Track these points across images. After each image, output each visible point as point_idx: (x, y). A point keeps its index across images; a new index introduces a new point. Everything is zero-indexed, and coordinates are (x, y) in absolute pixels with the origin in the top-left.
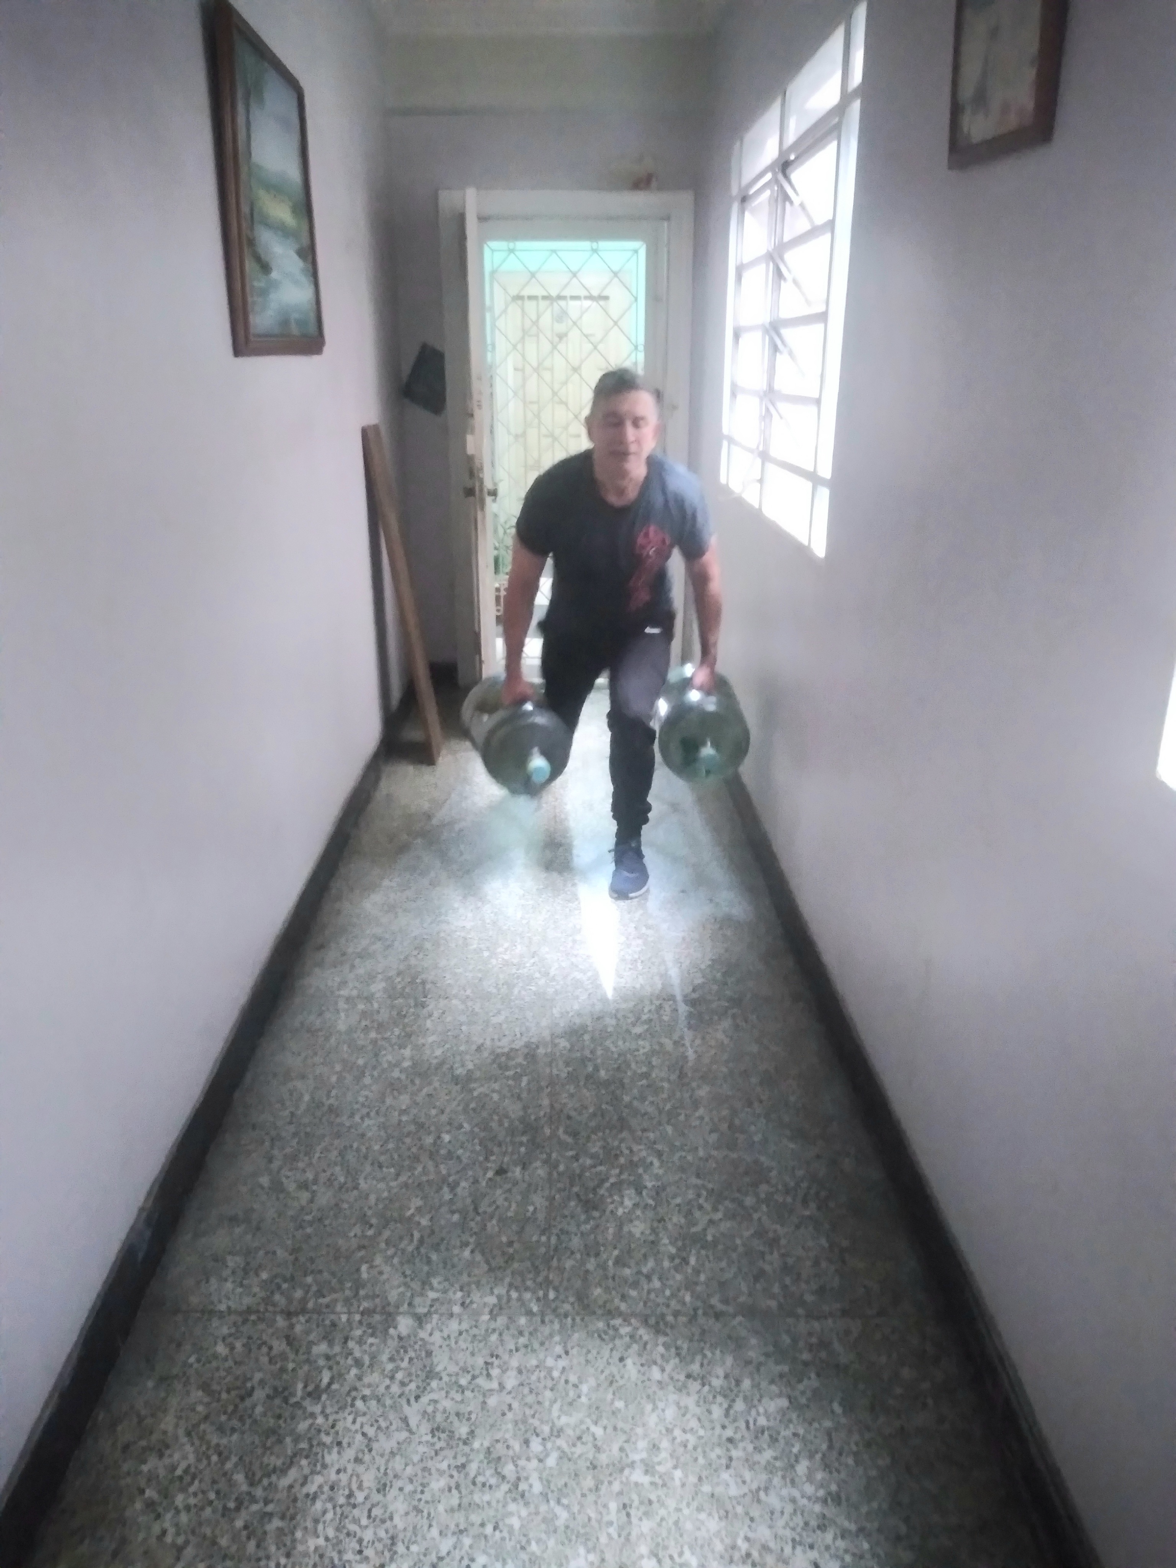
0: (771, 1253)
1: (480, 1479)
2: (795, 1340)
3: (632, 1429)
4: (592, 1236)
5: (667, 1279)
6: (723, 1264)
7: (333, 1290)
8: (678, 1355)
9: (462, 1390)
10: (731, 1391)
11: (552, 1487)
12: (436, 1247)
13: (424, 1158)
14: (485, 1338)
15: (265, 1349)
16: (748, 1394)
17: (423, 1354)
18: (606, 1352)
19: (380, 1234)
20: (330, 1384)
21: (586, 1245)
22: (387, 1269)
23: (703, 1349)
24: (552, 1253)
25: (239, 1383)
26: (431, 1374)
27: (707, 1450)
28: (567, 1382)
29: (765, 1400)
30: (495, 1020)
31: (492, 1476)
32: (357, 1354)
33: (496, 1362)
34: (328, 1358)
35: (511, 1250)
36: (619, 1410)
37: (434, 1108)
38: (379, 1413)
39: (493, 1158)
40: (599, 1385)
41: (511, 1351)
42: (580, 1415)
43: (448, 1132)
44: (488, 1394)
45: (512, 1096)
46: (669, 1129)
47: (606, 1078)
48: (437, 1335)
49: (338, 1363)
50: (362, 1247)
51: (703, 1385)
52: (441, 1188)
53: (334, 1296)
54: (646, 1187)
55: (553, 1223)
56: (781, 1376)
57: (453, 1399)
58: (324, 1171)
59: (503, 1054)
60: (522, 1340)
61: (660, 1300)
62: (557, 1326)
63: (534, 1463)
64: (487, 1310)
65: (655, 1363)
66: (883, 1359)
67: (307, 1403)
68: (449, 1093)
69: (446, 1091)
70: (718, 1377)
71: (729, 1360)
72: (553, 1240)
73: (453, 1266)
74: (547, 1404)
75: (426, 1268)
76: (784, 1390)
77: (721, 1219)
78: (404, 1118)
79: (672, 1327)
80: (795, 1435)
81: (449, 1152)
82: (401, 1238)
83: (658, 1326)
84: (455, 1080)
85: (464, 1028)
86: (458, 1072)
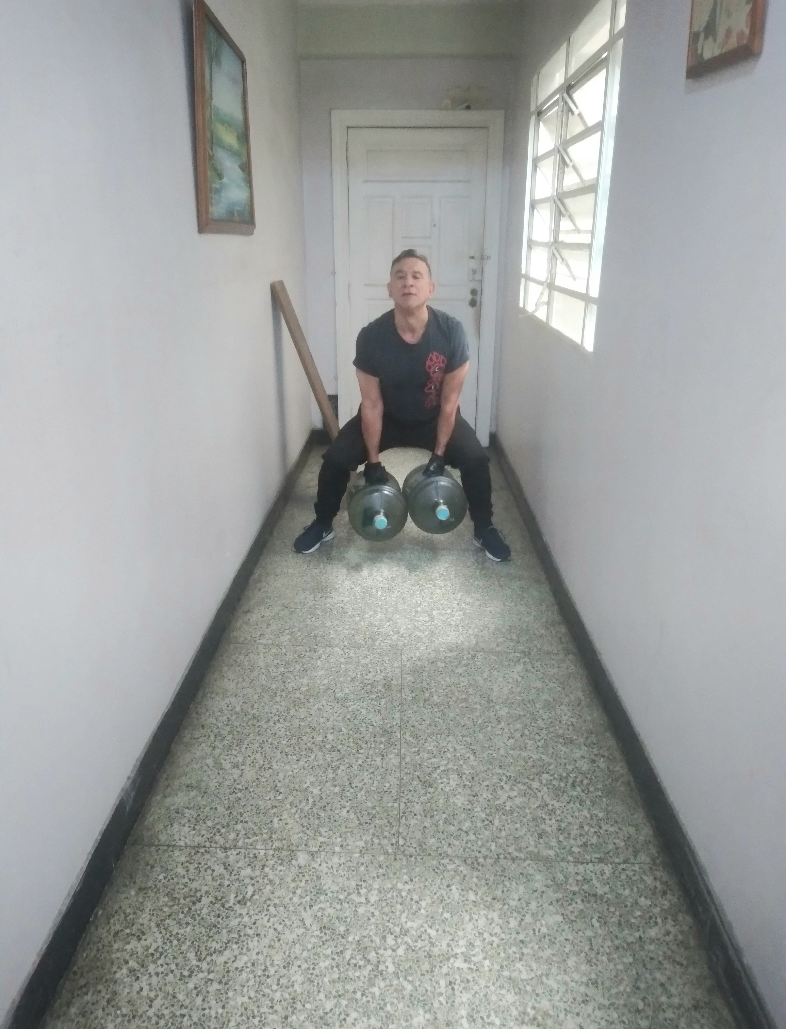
0: (550, 819)
1: (353, 961)
2: (566, 877)
3: (456, 932)
4: (428, 805)
5: (480, 834)
6: (518, 826)
7: (255, 834)
8: (487, 884)
9: (341, 902)
10: (523, 909)
11: (401, 967)
12: (324, 808)
13: (315, 749)
14: (357, 869)
15: (209, 872)
16: (534, 911)
17: (315, 878)
18: (438, 881)
19: (286, 798)
20: (253, 895)
21: (424, 810)
22: (291, 821)
23: (503, 881)
24: (401, 814)
25: (192, 894)
26: (320, 891)
27: (507, 947)
28: (411, 899)
29: (545, 916)
30: (364, 662)
31: (361, 959)
32: (271, 877)
33: (364, 885)
34: (252, 879)
35: (374, 812)
36: (447, 919)
37: (322, 718)
38: (285, 916)
39: (361, 751)
40: (433, 902)
41: (374, 877)
42: (421, 922)
43: (331, 733)
44: (358, 905)
45: (375, 711)
46: (481, 736)
47: (439, 701)
48: (324, 865)
49: (258, 882)
50: (274, 807)
51: (505, 904)
52: (327, 770)
53: (256, 838)
54: (465, 773)
55: (402, 794)
56: (557, 901)
57: (334, 908)
58: (249, 756)
59: (369, 684)
60: (381, 871)
61: (474, 848)
62: (405, 863)
63: (389, 952)
64: (358, 850)
65: (471, 889)
66: (627, 892)
67: (237, 907)
68: (333, 708)
69: (331, 707)
70: (513, 900)
71: (521, 889)
72: (403, 805)
73: (335, 821)
74: (398, 913)
75: (317, 822)
76: (559, 910)
77: (516, 797)
79: (482, 866)
80: (566, 940)
81: (333, 747)
82: (300, 802)
83: (474, 865)
84: (337, 700)
85: (342, 666)
86: (338, 695)
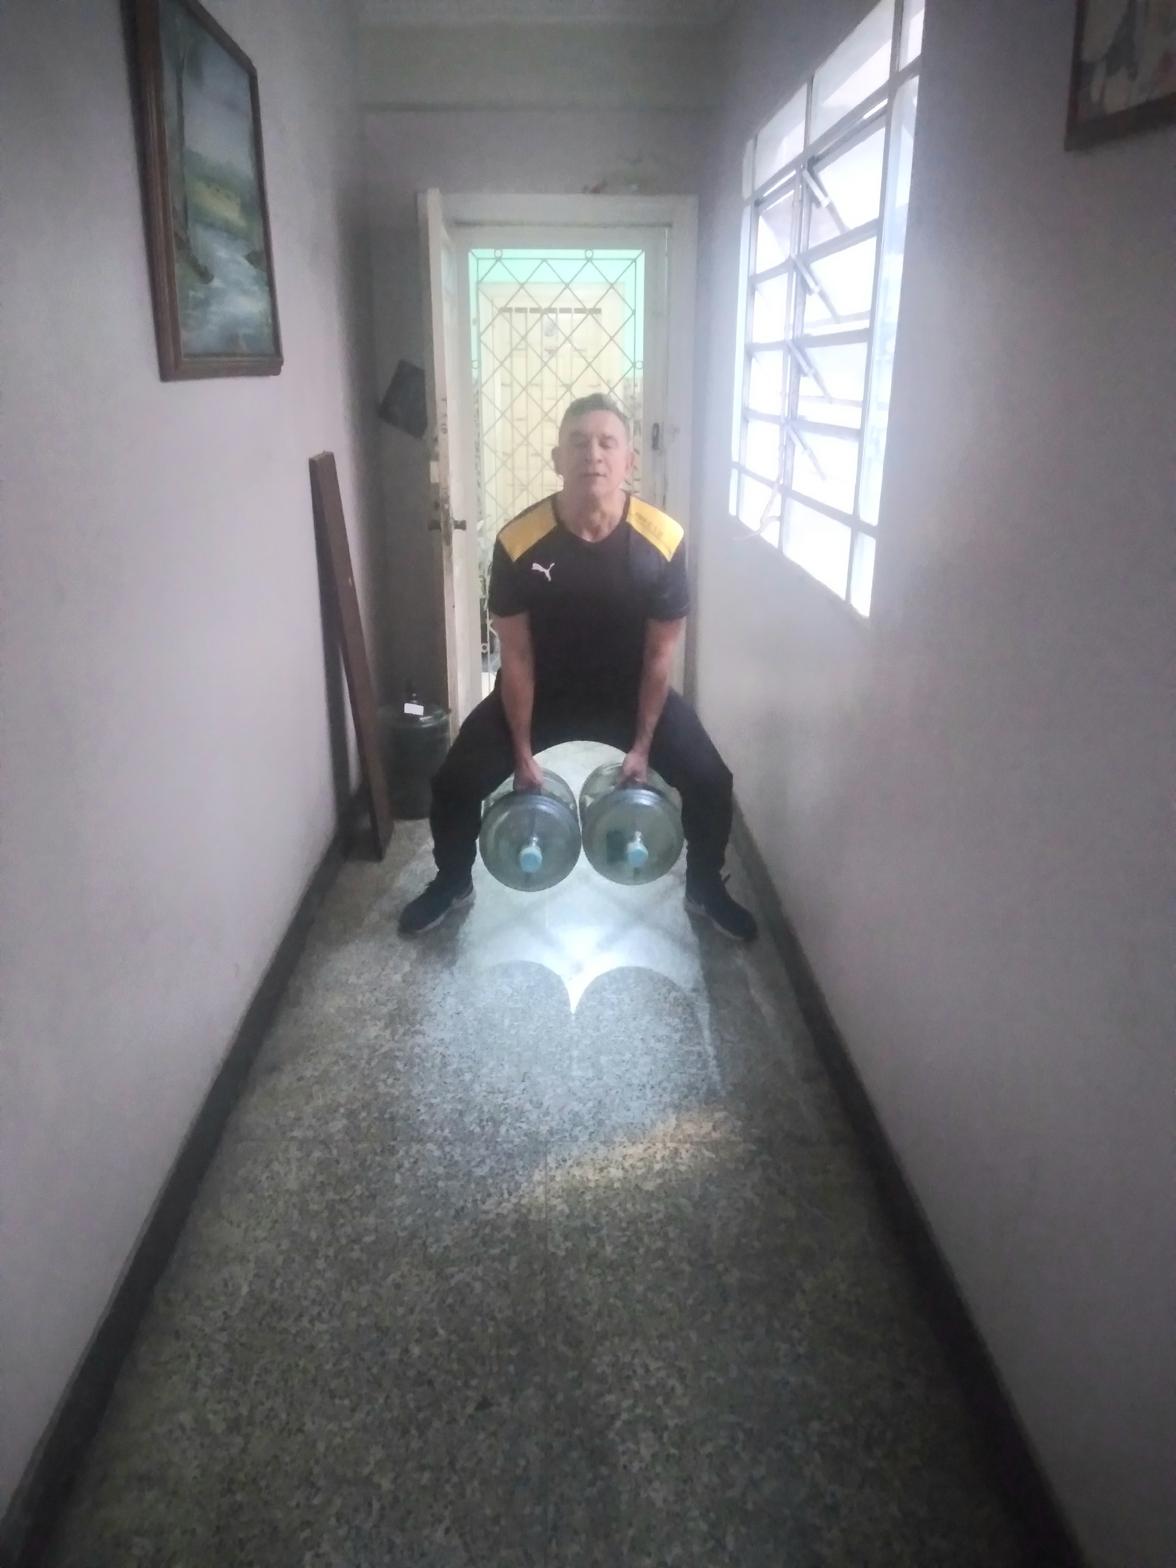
4: (601, 1506)
12: (401, 1524)
13: (388, 1383)
19: (329, 1502)
21: (593, 1521)
24: (549, 1534)
30: (479, 1172)
35: (497, 1530)
37: (401, 1305)
39: (474, 1382)
43: (417, 1341)
45: (499, 1284)
47: (614, 1257)
50: (306, 1524)
52: (408, 1431)
54: (666, 1428)
55: (550, 1485)
58: (262, 1404)
59: (487, 1223)
68: (421, 1282)
69: (417, 1279)
72: (551, 1513)
78: (364, 1321)
81: (419, 1373)
82: (356, 1510)
84: (429, 1262)
85: (441, 1184)
86: (431, 1250)
